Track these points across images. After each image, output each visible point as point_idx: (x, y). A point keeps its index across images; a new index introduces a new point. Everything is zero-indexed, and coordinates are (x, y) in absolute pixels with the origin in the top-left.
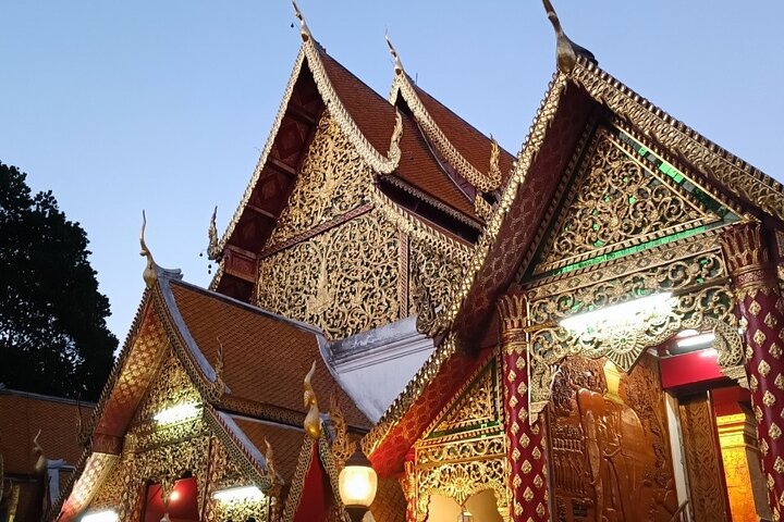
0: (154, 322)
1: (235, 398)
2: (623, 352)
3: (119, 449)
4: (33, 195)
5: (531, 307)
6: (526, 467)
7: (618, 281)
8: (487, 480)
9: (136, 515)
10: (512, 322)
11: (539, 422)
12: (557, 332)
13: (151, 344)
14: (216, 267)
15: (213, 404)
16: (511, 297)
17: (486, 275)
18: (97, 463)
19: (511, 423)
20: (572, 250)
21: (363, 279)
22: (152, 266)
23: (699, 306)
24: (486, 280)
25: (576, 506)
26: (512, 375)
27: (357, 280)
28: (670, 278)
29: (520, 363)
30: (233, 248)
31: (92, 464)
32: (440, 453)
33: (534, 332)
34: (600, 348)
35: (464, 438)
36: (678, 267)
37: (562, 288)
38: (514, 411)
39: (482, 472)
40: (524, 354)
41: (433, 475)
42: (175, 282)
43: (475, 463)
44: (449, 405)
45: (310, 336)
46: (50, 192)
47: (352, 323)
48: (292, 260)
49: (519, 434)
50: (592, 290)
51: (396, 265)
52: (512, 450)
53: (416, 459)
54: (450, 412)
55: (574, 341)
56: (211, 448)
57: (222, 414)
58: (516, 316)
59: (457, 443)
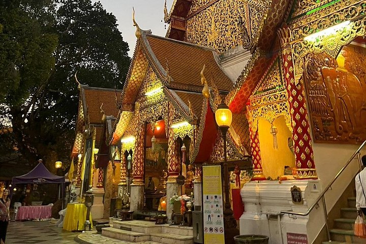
0: (142, 53)
1: (176, 83)
2: (332, 49)
3: (133, 109)
4: (92, 4)
5: (292, 32)
6: (296, 104)
7: (327, 17)
8: (281, 112)
9: (142, 137)
10: (284, 40)
11: (300, 83)
12: (304, 43)
13: (141, 63)
14: (168, 26)
15: (167, 87)
16: (282, 29)
17: (269, 21)
18: (125, 116)
19: (288, 85)
20: (307, 6)
21: (230, 24)
22: (139, 30)
23: (363, 25)
24: (270, 23)
25: (323, 121)
26: (286, 64)
27: (228, 25)
28: (350, 13)
29: (289, 58)
30: (174, 16)
31: (123, 116)
32: (260, 101)
33: (294, 44)
34: (323, 48)
35: (270, 94)
36: (353, 8)
37: (304, 23)
38: (289, 80)
39: (278, 108)
40: (290, 54)
41: (258, 111)
42: (149, 36)
43: (275, 104)
44: (262, 79)
45: (210, 52)
46: (99, 2)
47: (228, 44)
48: (200, 19)
49: (292, 90)
50: (317, 22)
51: (244, 16)
52: (289, 97)
53: (251, 105)
54: (262, 82)
55: (311, 46)
56: (169, 106)
57: (171, 90)
58: (285, 37)
59: (267, 96)
